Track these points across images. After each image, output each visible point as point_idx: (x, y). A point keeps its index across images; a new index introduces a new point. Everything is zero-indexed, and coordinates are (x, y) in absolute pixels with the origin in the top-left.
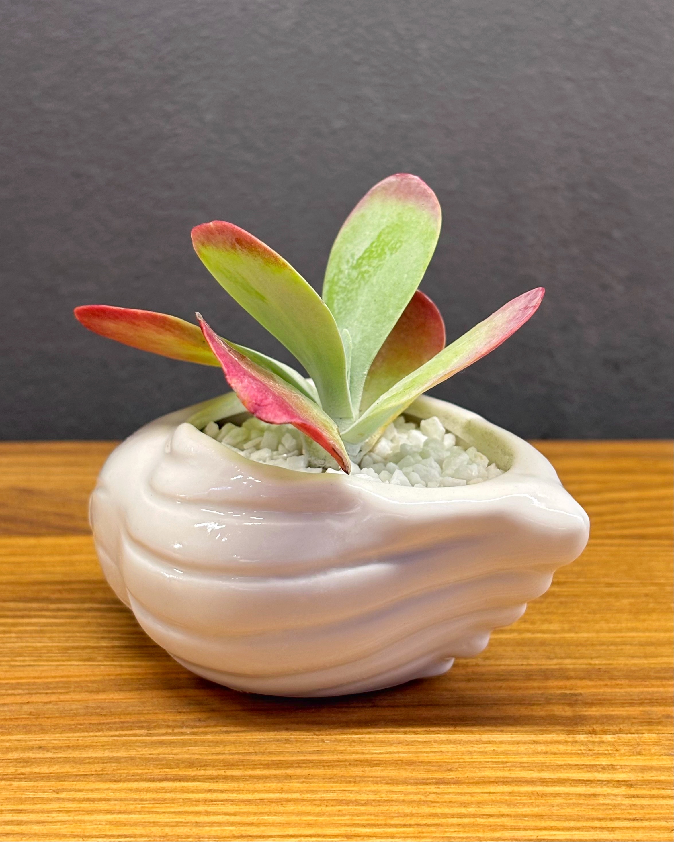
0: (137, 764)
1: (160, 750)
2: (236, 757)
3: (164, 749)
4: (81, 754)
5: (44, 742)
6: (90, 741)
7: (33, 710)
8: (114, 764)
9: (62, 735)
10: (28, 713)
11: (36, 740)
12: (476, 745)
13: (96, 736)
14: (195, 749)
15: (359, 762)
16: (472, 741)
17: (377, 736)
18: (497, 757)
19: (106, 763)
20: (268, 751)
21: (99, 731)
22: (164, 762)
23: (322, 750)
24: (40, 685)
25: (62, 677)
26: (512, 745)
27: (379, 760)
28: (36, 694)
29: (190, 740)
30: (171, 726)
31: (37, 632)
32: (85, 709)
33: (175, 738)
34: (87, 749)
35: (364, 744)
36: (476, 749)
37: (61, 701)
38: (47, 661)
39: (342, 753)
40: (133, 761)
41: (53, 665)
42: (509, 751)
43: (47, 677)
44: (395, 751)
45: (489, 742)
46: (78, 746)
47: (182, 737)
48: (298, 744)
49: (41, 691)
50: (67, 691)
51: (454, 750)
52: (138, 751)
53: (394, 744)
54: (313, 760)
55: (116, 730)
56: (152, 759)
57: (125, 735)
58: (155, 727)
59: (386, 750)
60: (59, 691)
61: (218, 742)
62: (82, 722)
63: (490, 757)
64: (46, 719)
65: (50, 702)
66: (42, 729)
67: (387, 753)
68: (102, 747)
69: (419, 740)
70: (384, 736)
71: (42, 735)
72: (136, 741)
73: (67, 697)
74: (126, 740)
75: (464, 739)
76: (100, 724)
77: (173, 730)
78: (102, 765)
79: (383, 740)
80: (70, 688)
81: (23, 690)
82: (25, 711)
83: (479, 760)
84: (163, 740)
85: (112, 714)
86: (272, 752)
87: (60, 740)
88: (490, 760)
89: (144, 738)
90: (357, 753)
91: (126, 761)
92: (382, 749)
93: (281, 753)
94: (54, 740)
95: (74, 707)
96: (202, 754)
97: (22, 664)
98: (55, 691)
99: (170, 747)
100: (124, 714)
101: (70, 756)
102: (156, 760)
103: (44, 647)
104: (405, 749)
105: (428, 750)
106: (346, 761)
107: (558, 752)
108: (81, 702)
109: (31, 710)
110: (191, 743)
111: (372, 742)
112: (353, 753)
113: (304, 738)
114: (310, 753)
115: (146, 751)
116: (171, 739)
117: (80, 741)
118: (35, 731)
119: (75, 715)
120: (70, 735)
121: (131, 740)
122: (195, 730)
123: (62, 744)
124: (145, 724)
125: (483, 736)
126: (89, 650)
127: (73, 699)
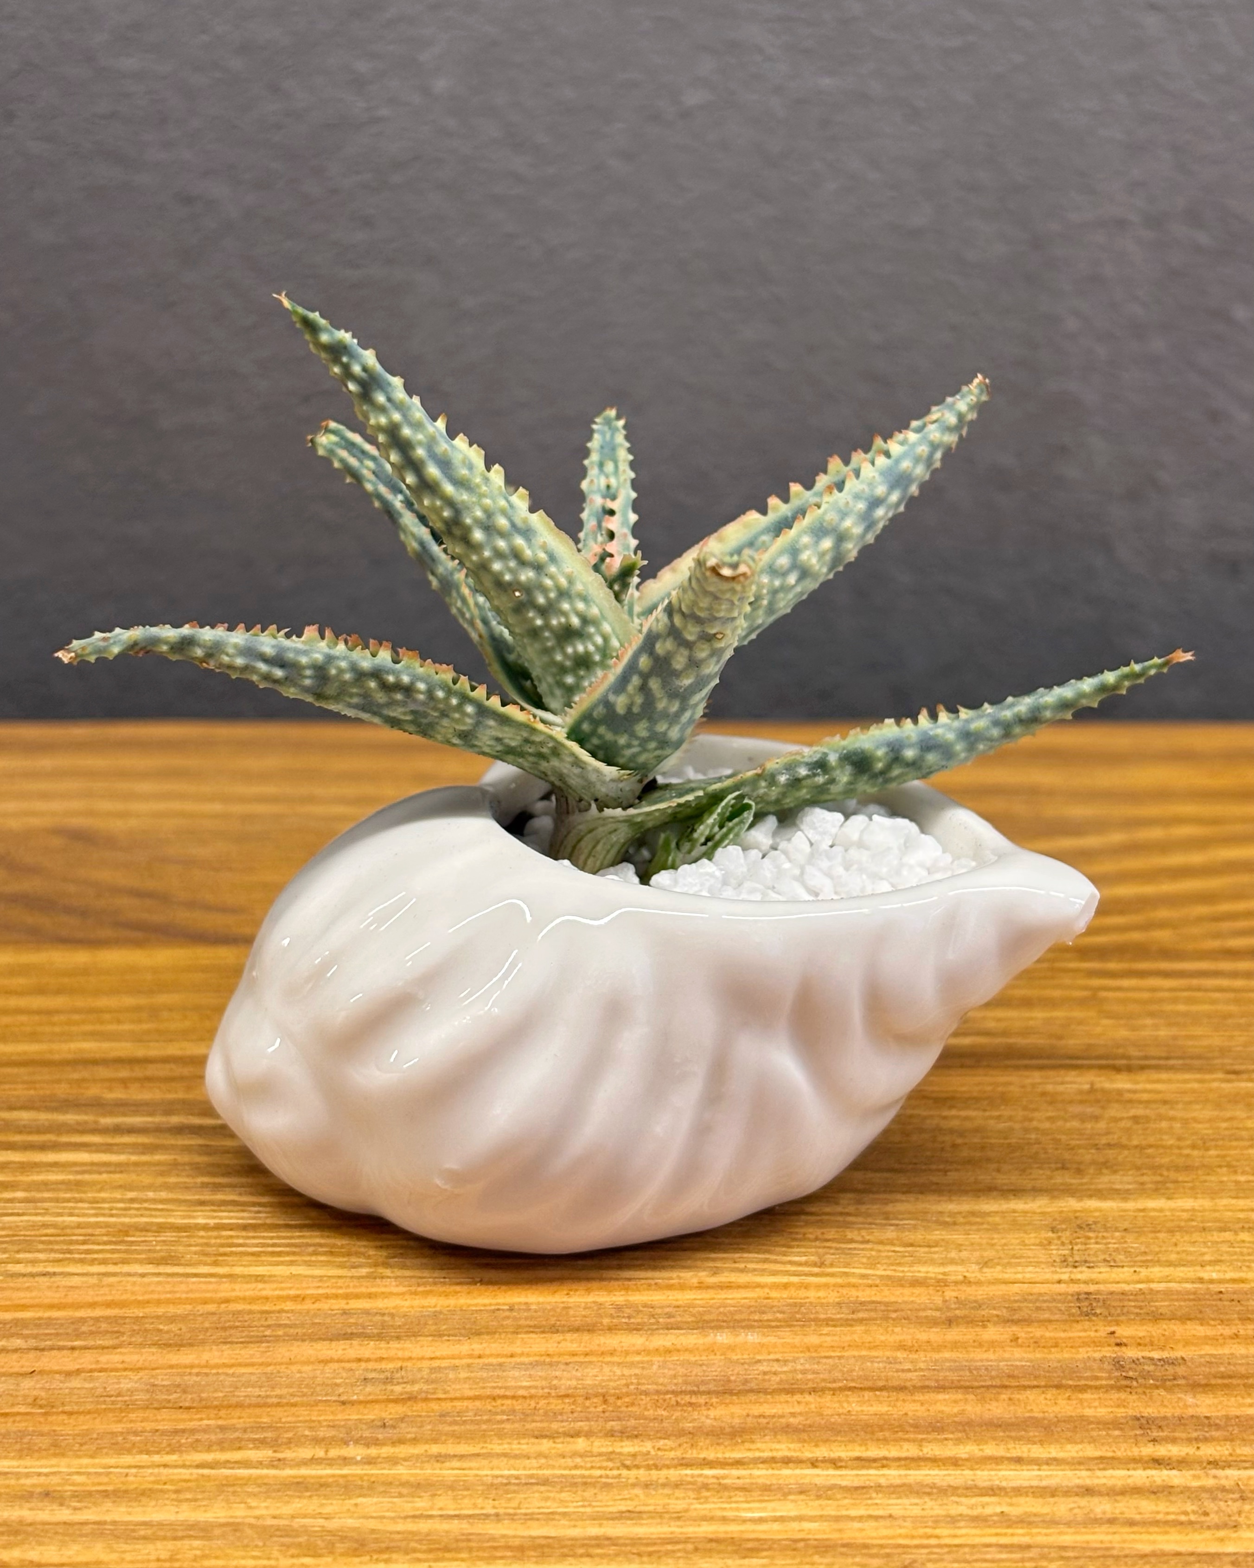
0: (246, 1541)
1: (298, 1505)
2: (455, 1526)
3: (305, 1501)
4: (129, 1514)
5: (55, 1480)
6: (152, 1478)
7: (43, 1394)
8: (197, 1543)
9: (97, 1461)
10: (30, 1400)
11: (39, 1474)
12: (963, 1500)
13: (165, 1466)
14: (369, 1503)
15: (714, 1545)
16: (957, 1488)
17: (756, 1472)
18: (1010, 1531)
19: (182, 1538)
20: (523, 1511)
21: (172, 1452)
22: (302, 1539)
23: (638, 1509)
24: (62, 1325)
25: (109, 1305)
26: (1040, 1500)
27: (758, 1540)
28: (52, 1348)
29: (361, 1477)
30: (323, 1439)
31: (69, 1186)
32: (148, 1391)
33: (329, 1471)
34: (144, 1500)
35: (726, 1494)
36: (963, 1510)
37: (101, 1370)
38: (82, 1261)
39: (679, 1518)
40: (238, 1534)
41: (93, 1274)
42: (1035, 1515)
43: (78, 1306)
44: (793, 1514)
45: (992, 1491)
46: (126, 1492)
47: (345, 1471)
48: (589, 1493)
49: (61, 1343)
50: (116, 1342)
51: (916, 1511)
52: (250, 1508)
53: (790, 1493)
54: (618, 1538)
55: (209, 1449)
56: (278, 1529)
57: (226, 1464)
58: (290, 1441)
59: (774, 1510)
60: (99, 1342)
61: (418, 1486)
62: (139, 1426)
63: (994, 1531)
64: (65, 1417)
65: (78, 1372)
66: (55, 1445)
67: (776, 1519)
68: (174, 1496)
69: (844, 1483)
70: (770, 1472)
71: (54, 1461)
72: (248, 1481)
73: (114, 1358)
74: (227, 1477)
75: (938, 1481)
76: (176, 1432)
77: (327, 1452)
78: (170, 1545)
79: (768, 1482)
80: (123, 1334)
81: (26, 1337)
82: (25, 1397)
83: (969, 1542)
84: (304, 1477)
85: (205, 1406)
86: (533, 1514)
87: (89, 1474)
88: (993, 1540)
89: (265, 1472)
90: (711, 1519)
91: (223, 1536)
92: (764, 1509)
93: (550, 1517)
94: (78, 1473)
95: (125, 1385)
96: (384, 1517)
97: (30, 1269)
98: (91, 1343)
99: (319, 1496)
100: (229, 1406)
101: (108, 1518)
102: (287, 1532)
103: (79, 1226)
104: (812, 1507)
105: (862, 1512)
106: (687, 1540)
107: (1138, 1517)
108: (141, 1374)
109: (35, 1393)
110: (361, 1487)
111: (743, 1489)
112: (705, 1519)
113: (601, 1477)
114: (613, 1519)
115: (267, 1508)
116: (321, 1477)
117: (131, 1478)
118: (40, 1450)
119: (128, 1407)
120: (112, 1461)
121: (237, 1478)
122: (373, 1451)
123: (94, 1484)
124: (269, 1435)
125: (979, 1472)
126: (169, 1236)
127: (126, 1366)
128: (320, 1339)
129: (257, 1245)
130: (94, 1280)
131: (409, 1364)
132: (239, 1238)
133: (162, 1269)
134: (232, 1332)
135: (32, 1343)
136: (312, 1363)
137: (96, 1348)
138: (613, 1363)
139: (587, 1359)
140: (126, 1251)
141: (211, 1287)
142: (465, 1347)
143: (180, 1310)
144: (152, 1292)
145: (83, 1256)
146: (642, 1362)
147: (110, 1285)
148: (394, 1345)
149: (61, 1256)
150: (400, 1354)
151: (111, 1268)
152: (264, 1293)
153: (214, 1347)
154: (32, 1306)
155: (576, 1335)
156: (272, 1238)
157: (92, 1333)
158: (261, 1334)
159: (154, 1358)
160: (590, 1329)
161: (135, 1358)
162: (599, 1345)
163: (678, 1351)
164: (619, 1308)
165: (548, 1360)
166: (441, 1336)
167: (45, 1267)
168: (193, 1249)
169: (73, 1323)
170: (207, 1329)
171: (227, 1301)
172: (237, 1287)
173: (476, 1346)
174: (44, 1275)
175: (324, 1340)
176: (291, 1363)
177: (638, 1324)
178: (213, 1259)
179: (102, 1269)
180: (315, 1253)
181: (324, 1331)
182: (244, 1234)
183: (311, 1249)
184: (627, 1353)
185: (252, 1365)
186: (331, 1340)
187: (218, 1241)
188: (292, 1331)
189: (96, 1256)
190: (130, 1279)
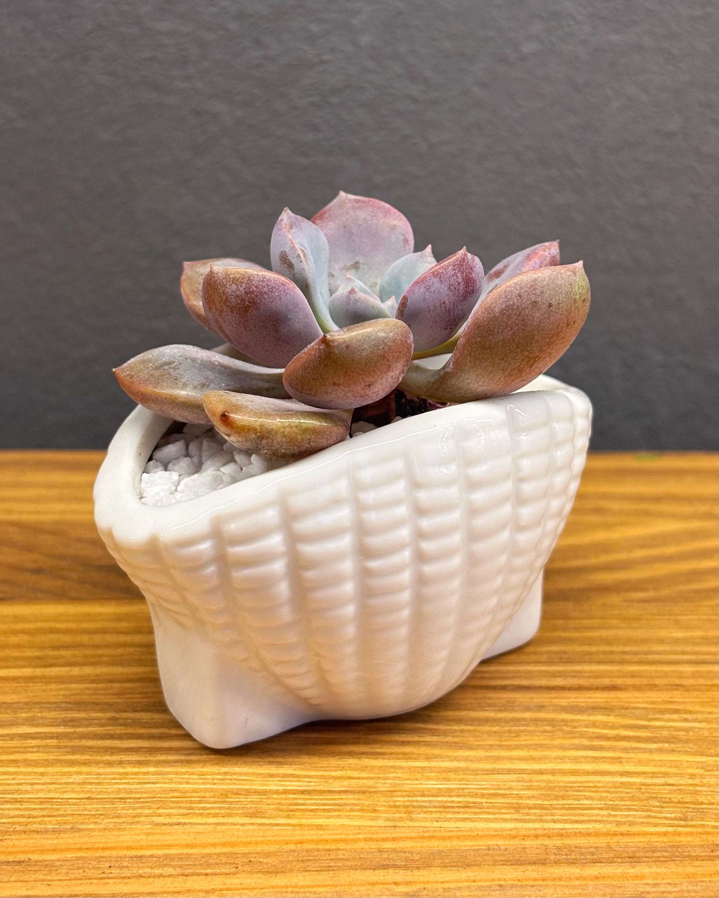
24: (196, 858)
25: (224, 845)
28: (193, 875)
37: (228, 890)
38: (201, 815)
41: (210, 824)
43: (204, 846)
49: (198, 871)
50: (234, 870)
60: (223, 870)
65: (213, 891)
81: (174, 867)
97: (168, 820)
98: (218, 871)
108: (255, 892)
126: (255, 798)
127: (244, 886)
128: (367, 868)
129: (313, 805)
130: (211, 828)
131: (428, 886)
132: (301, 799)
133: (254, 820)
134: (309, 863)
135: (179, 871)
136: (366, 885)
137: (221, 874)
138: (563, 886)
139: (545, 883)
140: (228, 808)
141: (289, 833)
142: (463, 874)
143: (272, 848)
144: (251, 836)
145: (201, 811)
146: (581, 885)
147: (222, 831)
148: (416, 872)
149: (187, 811)
150: (421, 879)
151: (221, 820)
152: (324, 837)
153: (299, 874)
154: (175, 846)
155: (534, 867)
156: (322, 799)
157: (217, 864)
158: (327, 865)
159: (261, 881)
160: (543, 863)
161: (249, 881)
162: (551, 874)
163: (603, 877)
164: (559, 848)
165: (519, 883)
166: (445, 867)
167: (178, 819)
168: (272, 807)
169: (203, 857)
170: (292, 862)
171: (301, 842)
172: (306, 833)
173: (470, 873)
174: (178, 824)
175: (370, 869)
176: (351, 885)
177: (574, 859)
178: (286, 813)
179: (215, 820)
180: (352, 810)
181: (368, 863)
182: (303, 796)
183: (349, 808)
184: (570, 879)
185: (326, 886)
186: (374, 869)
187: (287, 801)
188: (347, 863)
189: (209, 811)
190: (235, 827)
